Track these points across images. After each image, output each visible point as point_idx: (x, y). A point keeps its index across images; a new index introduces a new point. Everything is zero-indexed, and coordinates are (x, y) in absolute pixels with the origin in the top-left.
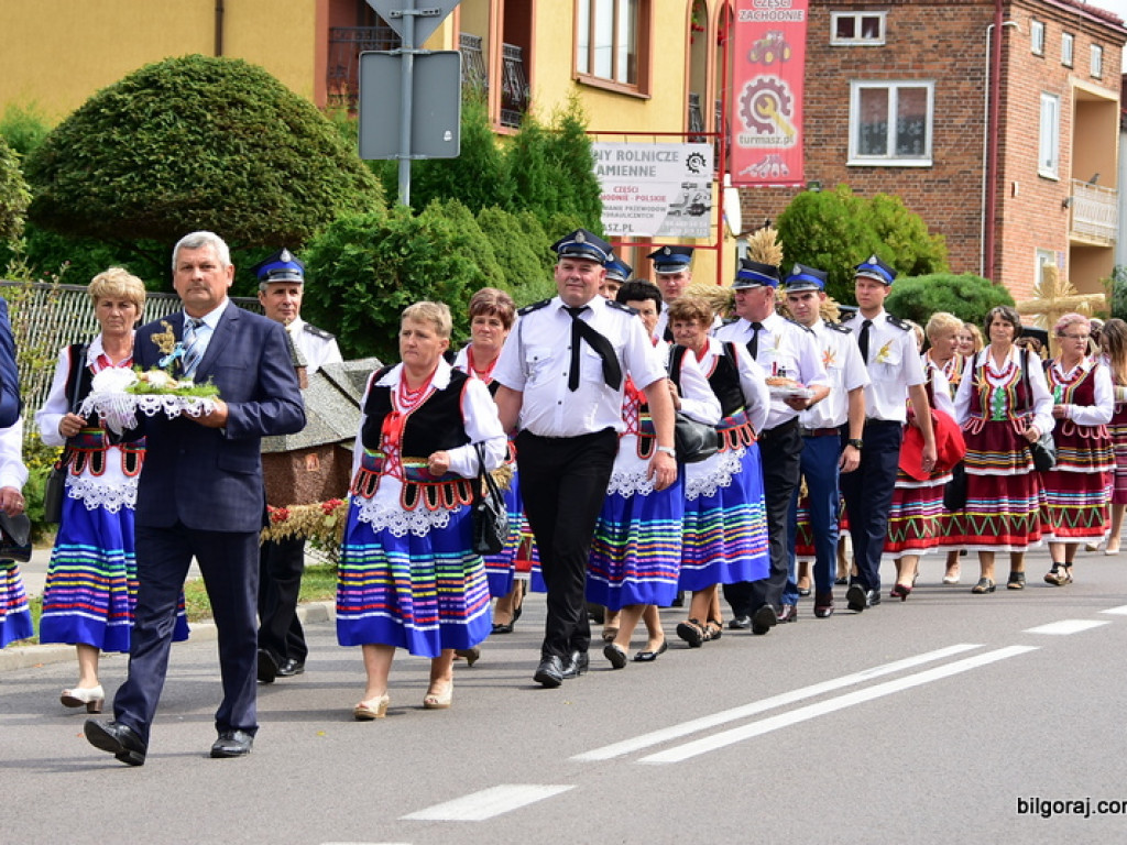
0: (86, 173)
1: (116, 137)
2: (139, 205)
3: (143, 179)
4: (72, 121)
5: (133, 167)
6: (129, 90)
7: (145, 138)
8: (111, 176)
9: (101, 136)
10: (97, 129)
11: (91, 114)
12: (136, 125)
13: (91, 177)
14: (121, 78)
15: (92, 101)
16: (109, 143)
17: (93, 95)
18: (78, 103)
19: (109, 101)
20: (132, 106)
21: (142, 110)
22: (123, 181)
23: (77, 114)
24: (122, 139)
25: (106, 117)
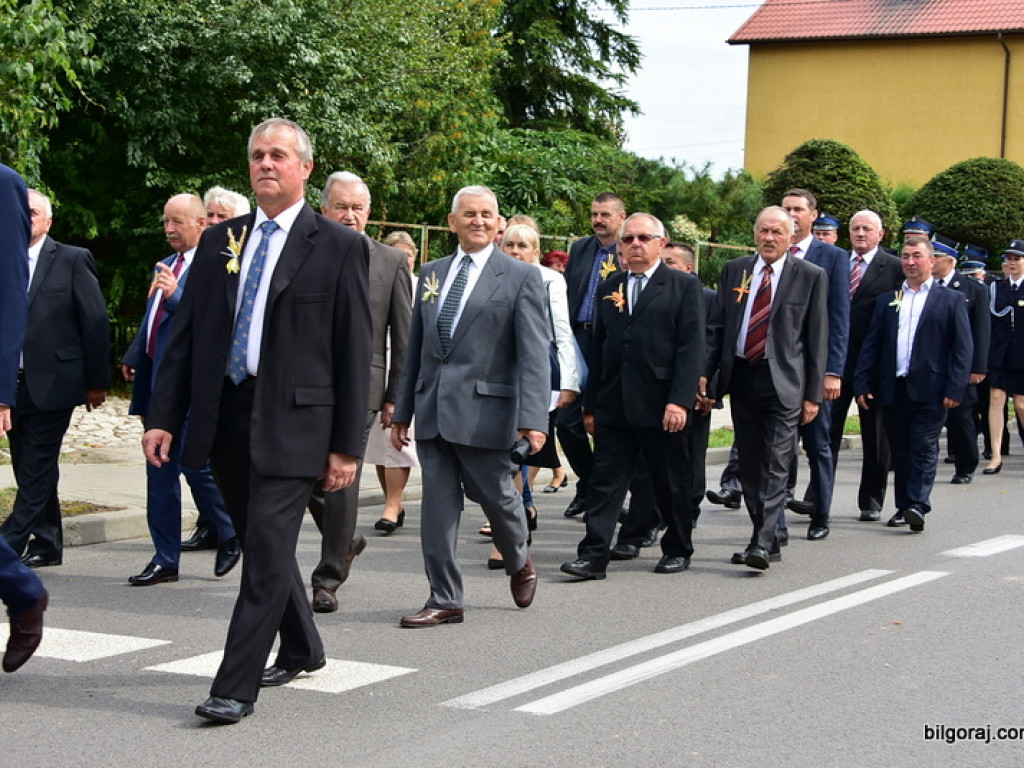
0: (929, 213)
1: (944, 195)
2: (954, 227)
3: (956, 215)
4: (924, 188)
5: (952, 209)
6: (951, 173)
7: (957, 196)
8: (941, 214)
9: (937, 195)
10: (935, 192)
11: (933, 185)
12: (954, 190)
13: (932, 214)
14: (948, 168)
15: (933, 179)
16: (941, 198)
17: (934, 176)
18: (927, 179)
19: (941, 179)
20: (952, 181)
21: (956, 183)
22: (946, 216)
23: (927, 185)
24: (947, 196)
25: (939, 186)
